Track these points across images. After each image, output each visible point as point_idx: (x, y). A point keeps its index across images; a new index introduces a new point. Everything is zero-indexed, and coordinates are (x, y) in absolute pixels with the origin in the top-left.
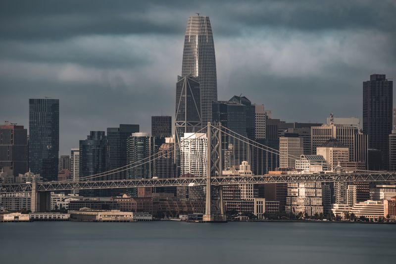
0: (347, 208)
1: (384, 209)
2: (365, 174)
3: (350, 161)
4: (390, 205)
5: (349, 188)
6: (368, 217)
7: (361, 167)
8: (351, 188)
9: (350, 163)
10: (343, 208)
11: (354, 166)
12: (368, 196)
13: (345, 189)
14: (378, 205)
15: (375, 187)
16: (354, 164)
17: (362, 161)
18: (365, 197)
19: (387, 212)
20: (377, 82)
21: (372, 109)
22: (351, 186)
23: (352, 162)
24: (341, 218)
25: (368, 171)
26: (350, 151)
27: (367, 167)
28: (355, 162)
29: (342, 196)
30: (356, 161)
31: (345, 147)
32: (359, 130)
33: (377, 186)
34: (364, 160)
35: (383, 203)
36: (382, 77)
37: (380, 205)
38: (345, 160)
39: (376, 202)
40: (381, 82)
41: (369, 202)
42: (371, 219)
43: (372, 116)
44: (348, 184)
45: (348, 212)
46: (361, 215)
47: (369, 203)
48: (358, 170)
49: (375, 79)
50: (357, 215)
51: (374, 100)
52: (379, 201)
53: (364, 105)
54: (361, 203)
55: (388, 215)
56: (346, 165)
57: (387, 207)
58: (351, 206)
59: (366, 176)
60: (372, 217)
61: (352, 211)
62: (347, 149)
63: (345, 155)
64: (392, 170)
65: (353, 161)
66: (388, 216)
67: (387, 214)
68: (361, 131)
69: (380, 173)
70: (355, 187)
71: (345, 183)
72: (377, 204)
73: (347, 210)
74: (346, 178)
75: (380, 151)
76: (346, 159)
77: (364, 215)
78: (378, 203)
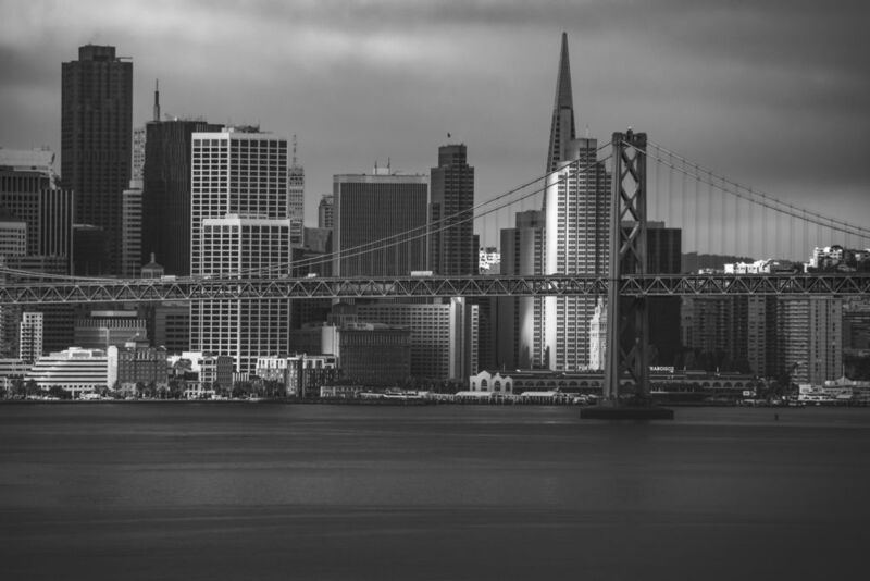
0: (19, 367)
1: (109, 369)
2: (65, 285)
3: (30, 254)
4: (122, 358)
5: (25, 318)
6: (68, 389)
7: (55, 267)
8: (30, 319)
9: (30, 258)
10: (10, 367)
11: (39, 267)
12: (70, 338)
13: (16, 321)
14: (94, 358)
15: (88, 316)
16: (39, 261)
17: (58, 253)
18: (63, 341)
19: (116, 374)
20: (96, 64)
21: (83, 129)
22: (30, 314)
23: (35, 257)
24: (5, 392)
25: (71, 277)
26: (30, 229)
27: (69, 267)
28: (41, 257)
29: (7, 340)
30: (42, 254)
31: (19, 219)
32: (52, 179)
33: (94, 313)
34: (63, 251)
35: (106, 354)
36: (108, 54)
37: (99, 358)
38: (18, 253)
39: (90, 352)
40: (104, 64)
41: (73, 350)
42: (76, 392)
43: (82, 147)
44: (23, 310)
45: (22, 376)
46: (52, 384)
47: (74, 355)
48: (48, 276)
49: (91, 58)
50: (42, 384)
51: (88, 108)
52: (97, 350)
53: (63, 120)
54: (53, 356)
55: (117, 382)
56: (20, 264)
57: (115, 364)
58: (28, 363)
59: (68, 290)
60: (78, 389)
61: (30, 374)
62: (23, 225)
63: (18, 240)
64: (130, 275)
65: (36, 253)
66: (117, 385)
67: (115, 379)
68: (57, 182)
69: (101, 282)
70: (39, 317)
71: (15, 306)
72: (91, 358)
73: (19, 373)
74: (20, 295)
75: (102, 228)
76: (20, 248)
77: (59, 384)
78: (94, 354)
